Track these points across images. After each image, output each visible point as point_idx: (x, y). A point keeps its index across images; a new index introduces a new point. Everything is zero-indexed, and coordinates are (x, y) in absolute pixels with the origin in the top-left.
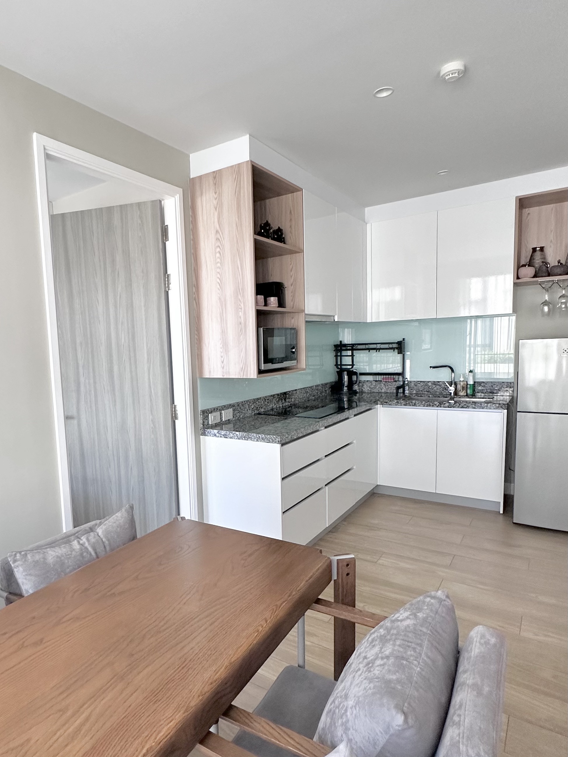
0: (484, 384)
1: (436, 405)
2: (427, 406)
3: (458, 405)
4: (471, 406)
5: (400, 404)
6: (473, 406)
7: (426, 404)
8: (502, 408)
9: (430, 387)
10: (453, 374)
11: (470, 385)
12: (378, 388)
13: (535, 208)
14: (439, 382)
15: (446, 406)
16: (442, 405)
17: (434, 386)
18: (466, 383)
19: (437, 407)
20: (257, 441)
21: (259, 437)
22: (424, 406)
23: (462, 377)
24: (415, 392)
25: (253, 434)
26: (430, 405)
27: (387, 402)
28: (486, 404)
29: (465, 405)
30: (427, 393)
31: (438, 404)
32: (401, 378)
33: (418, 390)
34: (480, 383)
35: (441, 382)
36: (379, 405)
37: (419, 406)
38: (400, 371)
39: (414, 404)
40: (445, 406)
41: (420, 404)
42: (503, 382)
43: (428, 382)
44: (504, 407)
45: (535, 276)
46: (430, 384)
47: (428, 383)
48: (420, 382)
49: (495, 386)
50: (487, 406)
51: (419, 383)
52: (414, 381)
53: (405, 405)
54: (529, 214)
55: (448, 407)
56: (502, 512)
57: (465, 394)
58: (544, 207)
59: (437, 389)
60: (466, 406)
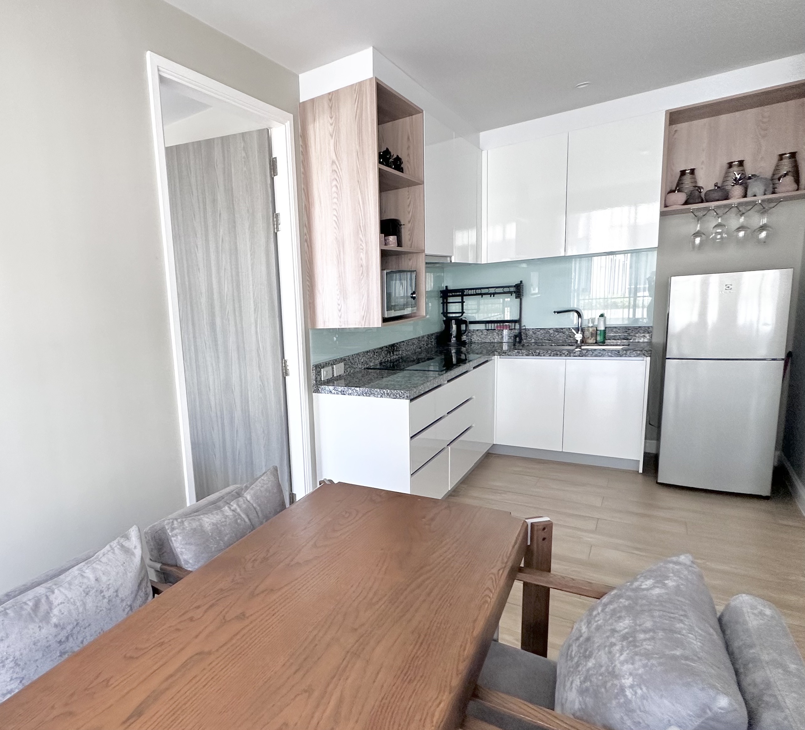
1: (564, 354)
2: (553, 356)
3: (591, 353)
4: (607, 354)
5: (521, 354)
6: (610, 354)
7: (552, 353)
8: (644, 355)
9: (552, 335)
10: (580, 319)
11: (600, 330)
12: (489, 337)
13: (684, 124)
14: (562, 329)
15: (576, 355)
16: (572, 354)
17: (557, 334)
18: (595, 329)
19: (566, 356)
20: (381, 397)
21: (384, 392)
22: (550, 356)
23: (590, 322)
24: (533, 341)
25: (376, 389)
26: (557, 354)
28: (625, 352)
29: (599, 353)
30: (548, 341)
31: (567, 353)
32: (517, 326)
33: (537, 339)
34: (612, 328)
35: (564, 328)
36: (496, 356)
37: (544, 356)
38: (516, 318)
39: (537, 354)
40: (575, 355)
41: (545, 354)
42: (640, 327)
43: (550, 329)
44: (646, 355)
45: (686, 203)
46: (551, 331)
48: (539, 330)
49: (630, 331)
50: (626, 354)
52: (533, 329)
53: (527, 355)
54: (676, 131)
55: (579, 356)
56: (641, 471)
57: (595, 341)
58: (695, 122)
59: (560, 337)
60: (600, 354)
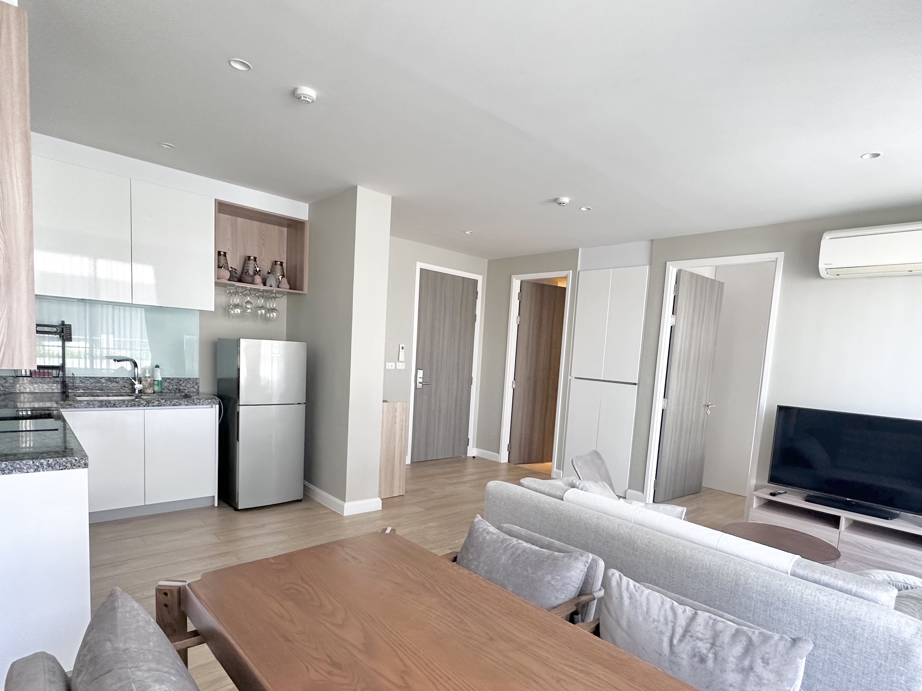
0: (170, 380)
1: (142, 404)
2: (131, 407)
3: (169, 403)
5: (92, 406)
6: (186, 403)
7: (130, 403)
9: (104, 384)
10: (136, 369)
11: (158, 381)
14: (115, 378)
15: (155, 405)
16: (151, 404)
17: (109, 383)
18: (153, 379)
19: (144, 406)
21: (42, 464)
22: (127, 407)
23: (147, 373)
25: (24, 462)
27: (71, 405)
29: (177, 402)
31: (146, 403)
35: (118, 378)
37: (120, 407)
39: (112, 404)
40: (153, 405)
41: (121, 404)
42: (189, 378)
43: (101, 378)
44: (216, 403)
46: (103, 381)
47: (100, 380)
48: (89, 378)
49: (182, 382)
50: (199, 402)
51: (88, 380)
52: (80, 377)
53: (99, 407)
55: (158, 406)
56: (216, 505)
60: (177, 404)
